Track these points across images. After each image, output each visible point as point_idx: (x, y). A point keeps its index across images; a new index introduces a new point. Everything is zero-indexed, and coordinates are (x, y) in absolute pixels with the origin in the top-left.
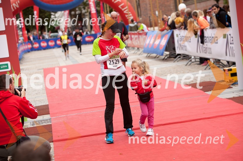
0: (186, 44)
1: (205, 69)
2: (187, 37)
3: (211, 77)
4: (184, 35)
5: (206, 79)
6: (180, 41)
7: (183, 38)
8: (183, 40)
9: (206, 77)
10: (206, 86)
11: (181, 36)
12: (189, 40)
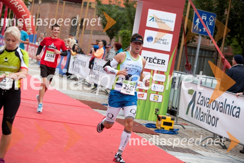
0: (81, 67)
1: (92, 92)
2: (83, 62)
3: (97, 99)
4: (80, 59)
5: (92, 100)
6: (76, 63)
7: (79, 61)
8: (78, 63)
9: (93, 98)
10: (93, 105)
11: (77, 60)
12: (84, 65)
